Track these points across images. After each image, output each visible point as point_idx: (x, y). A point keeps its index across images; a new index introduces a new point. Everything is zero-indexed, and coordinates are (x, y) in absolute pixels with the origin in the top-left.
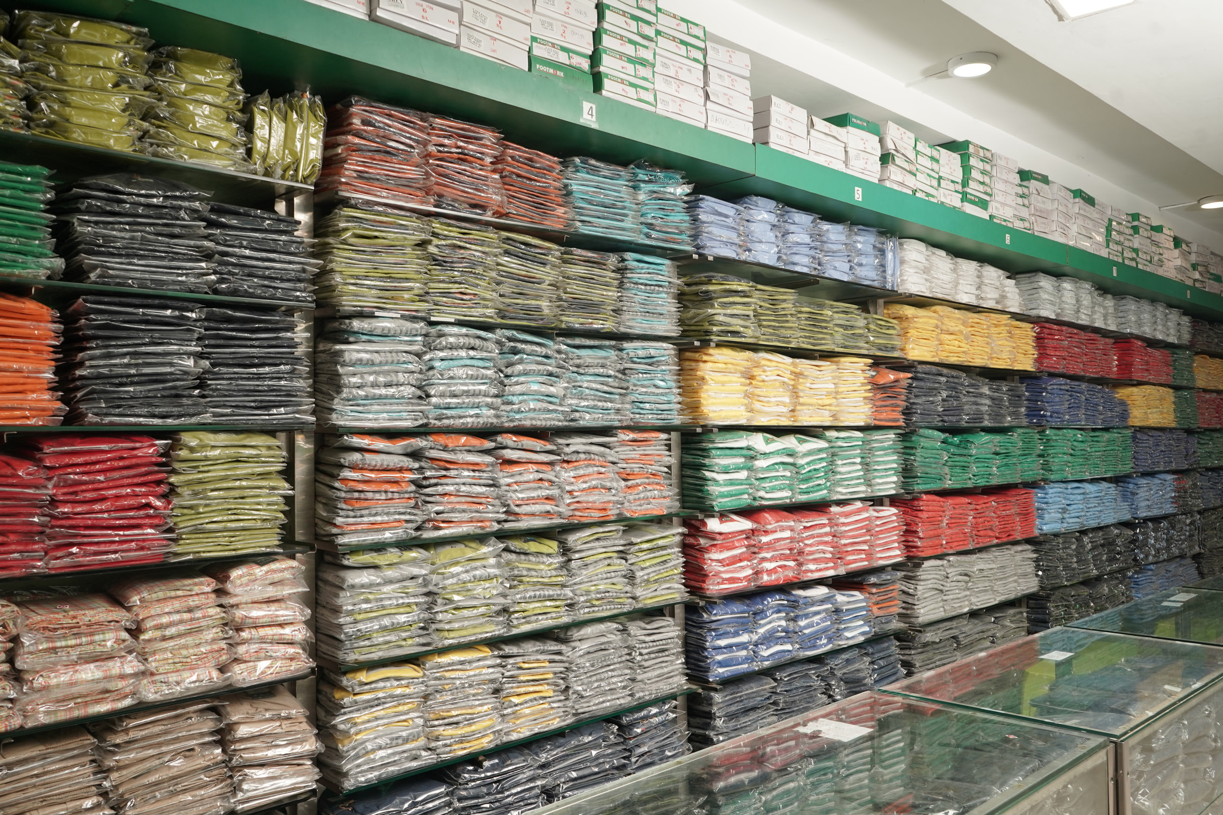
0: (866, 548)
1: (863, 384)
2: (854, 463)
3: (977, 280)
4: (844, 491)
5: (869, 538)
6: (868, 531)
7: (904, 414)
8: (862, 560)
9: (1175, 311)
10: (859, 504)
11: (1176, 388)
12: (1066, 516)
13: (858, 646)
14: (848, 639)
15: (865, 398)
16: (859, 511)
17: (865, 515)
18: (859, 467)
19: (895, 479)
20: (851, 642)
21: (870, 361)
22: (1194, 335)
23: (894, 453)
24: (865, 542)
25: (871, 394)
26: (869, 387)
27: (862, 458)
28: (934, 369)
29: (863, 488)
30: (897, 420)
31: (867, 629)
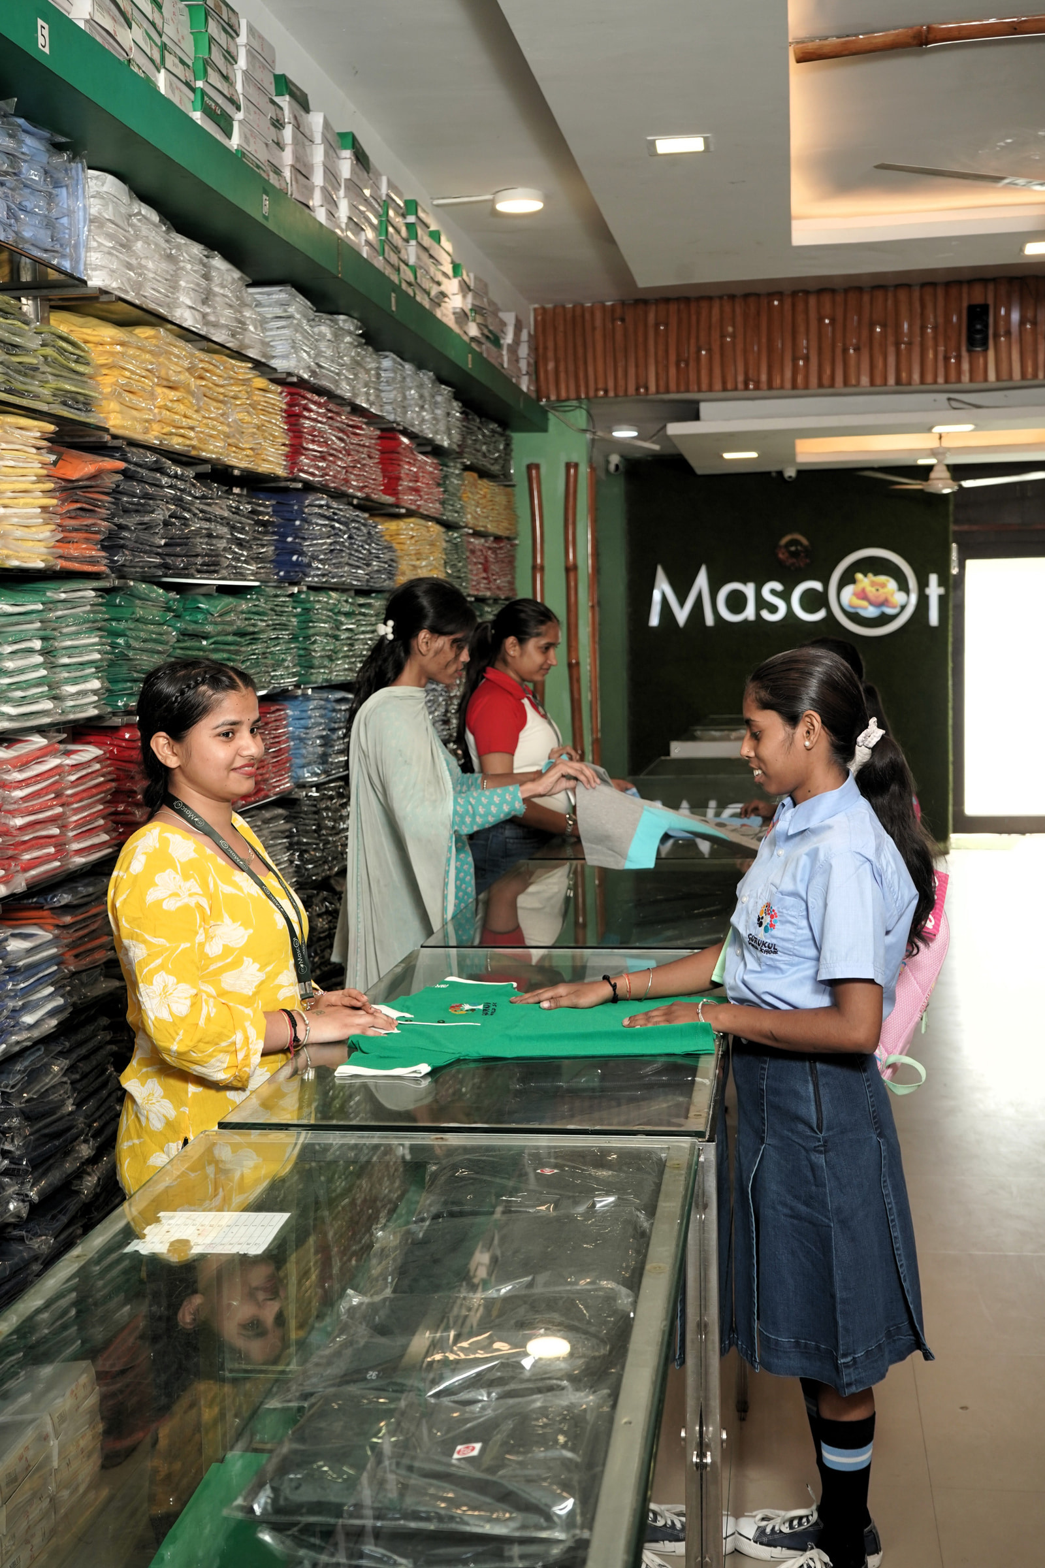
0: (56, 831)
1: (40, 479)
2: (31, 651)
3: (203, 283)
4: (13, 711)
5: (59, 810)
6: (58, 795)
7: (104, 548)
8: (48, 859)
9: (446, 390)
10: (39, 741)
11: (448, 526)
12: (330, 751)
13: (46, 1040)
14: (31, 1027)
15: (44, 509)
16: (40, 756)
17: (53, 762)
18: (39, 659)
19: (96, 684)
20: (36, 1034)
21: (52, 428)
22: (464, 438)
23: (91, 630)
24: (52, 820)
25: (55, 502)
26: (51, 486)
27: (43, 639)
28: (151, 458)
29: (48, 705)
30: (92, 561)
31: (60, 1001)
